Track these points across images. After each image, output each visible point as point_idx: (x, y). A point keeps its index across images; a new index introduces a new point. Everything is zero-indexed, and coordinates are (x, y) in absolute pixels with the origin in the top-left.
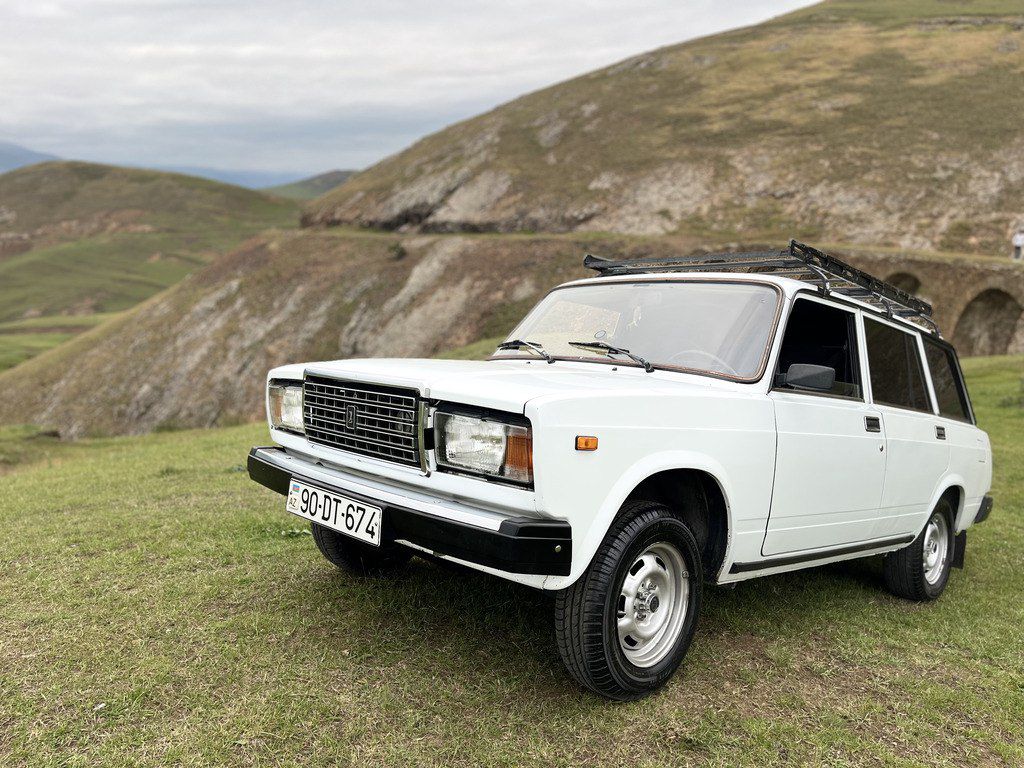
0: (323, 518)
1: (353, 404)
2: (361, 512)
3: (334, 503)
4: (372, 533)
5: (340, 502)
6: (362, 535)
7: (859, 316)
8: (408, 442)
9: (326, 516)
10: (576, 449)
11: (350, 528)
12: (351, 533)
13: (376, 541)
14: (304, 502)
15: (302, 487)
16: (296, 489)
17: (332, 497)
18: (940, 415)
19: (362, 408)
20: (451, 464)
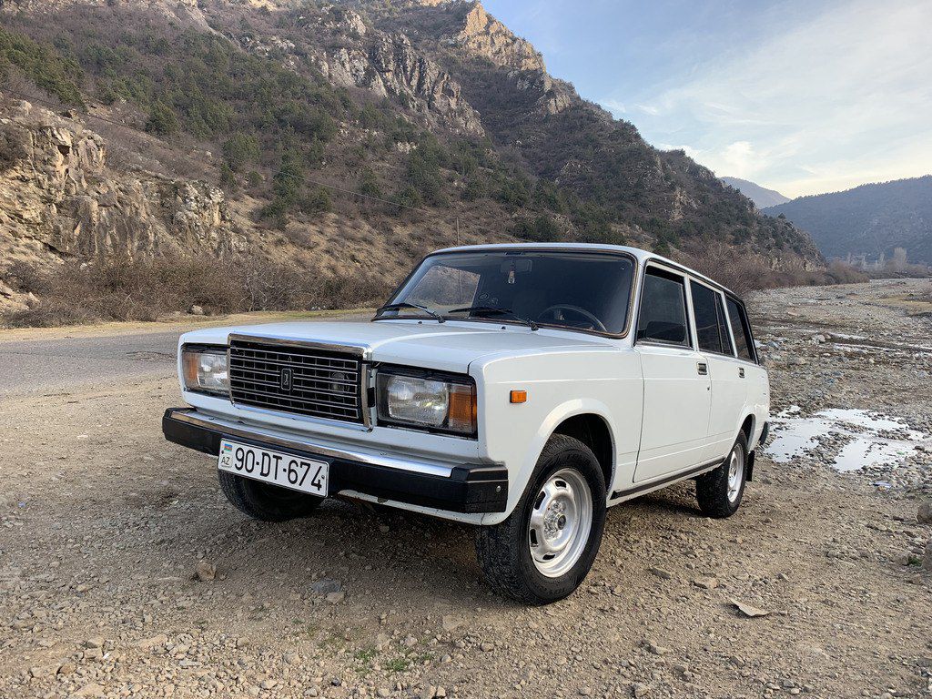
0: (262, 474)
1: (288, 367)
2: (305, 467)
3: (274, 460)
4: (319, 486)
5: (281, 458)
6: (307, 487)
7: (687, 278)
8: (352, 401)
9: (265, 472)
10: (511, 402)
11: (293, 482)
12: (296, 486)
13: (323, 492)
14: (239, 460)
15: (236, 446)
16: (229, 448)
17: (271, 454)
18: (738, 358)
19: (298, 370)
20: (394, 419)
